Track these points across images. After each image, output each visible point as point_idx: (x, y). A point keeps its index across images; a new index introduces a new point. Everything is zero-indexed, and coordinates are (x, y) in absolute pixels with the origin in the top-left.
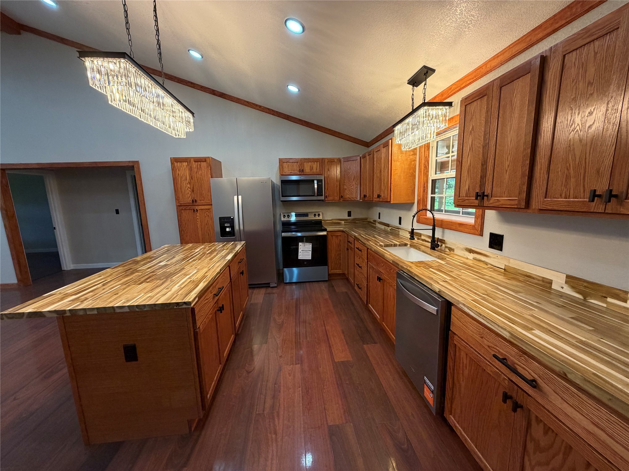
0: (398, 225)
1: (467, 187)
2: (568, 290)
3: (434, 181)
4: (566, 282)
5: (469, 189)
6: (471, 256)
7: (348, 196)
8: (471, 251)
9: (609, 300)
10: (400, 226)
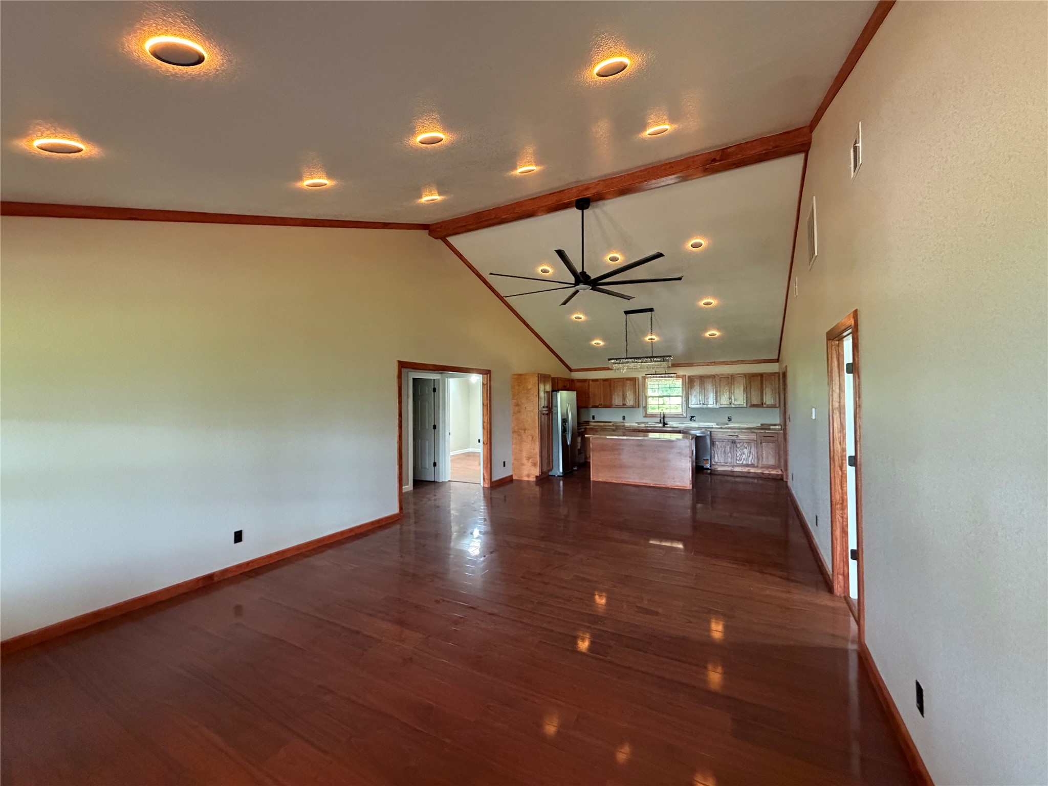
0: (622, 421)
1: (694, 401)
2: (717, 426)
4: (717, 424)
6: (683, 425)
8: (682, 423)
9: (726, 426)
10: (624, 421)
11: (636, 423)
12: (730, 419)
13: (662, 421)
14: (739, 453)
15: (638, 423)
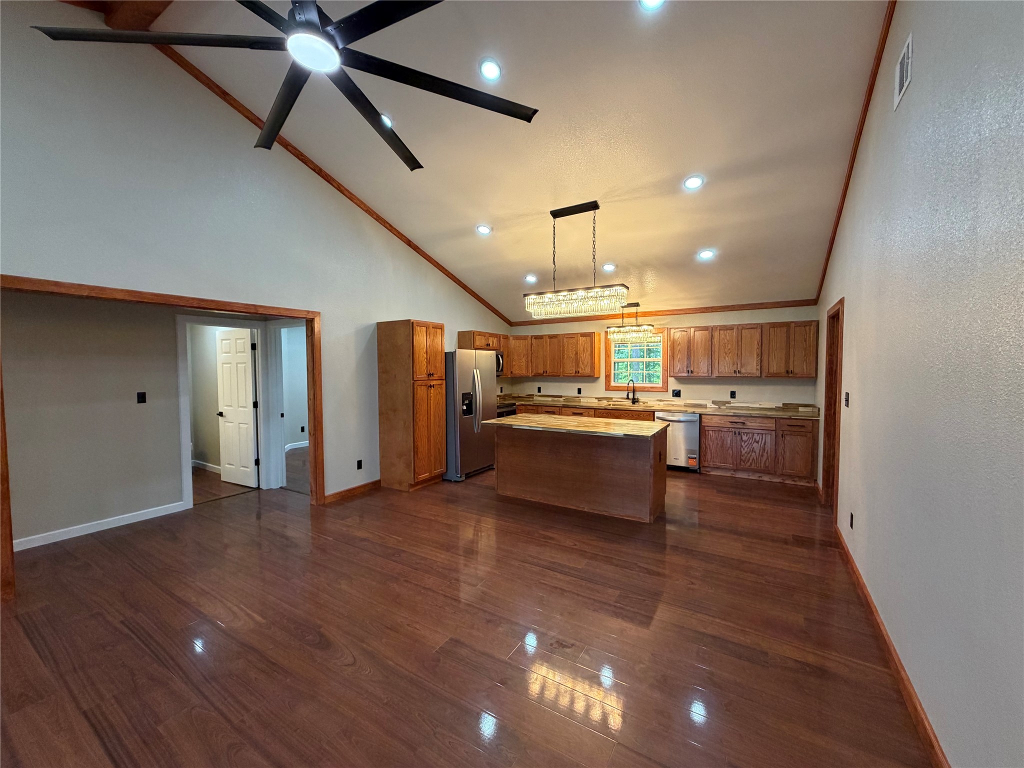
0: (577, 395)
1: (679, 368)
2: (713, 406)
3: (615, 363)
4: (712, 403)
5: (680, 369)
6: (662, 403)
7: (517, 372)
8: (661, 401)
9: (726, 405)
10: (580, 395)
11: (596, 398)
12: (733, 395)
13: (631, 396)
14: (746, 449)
15: (599, 399)
